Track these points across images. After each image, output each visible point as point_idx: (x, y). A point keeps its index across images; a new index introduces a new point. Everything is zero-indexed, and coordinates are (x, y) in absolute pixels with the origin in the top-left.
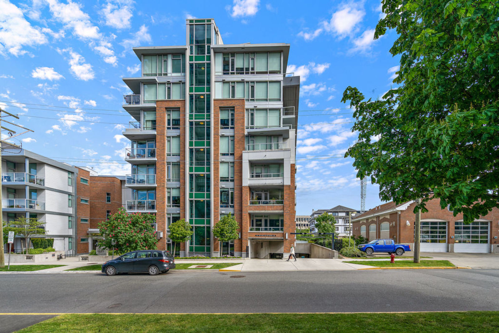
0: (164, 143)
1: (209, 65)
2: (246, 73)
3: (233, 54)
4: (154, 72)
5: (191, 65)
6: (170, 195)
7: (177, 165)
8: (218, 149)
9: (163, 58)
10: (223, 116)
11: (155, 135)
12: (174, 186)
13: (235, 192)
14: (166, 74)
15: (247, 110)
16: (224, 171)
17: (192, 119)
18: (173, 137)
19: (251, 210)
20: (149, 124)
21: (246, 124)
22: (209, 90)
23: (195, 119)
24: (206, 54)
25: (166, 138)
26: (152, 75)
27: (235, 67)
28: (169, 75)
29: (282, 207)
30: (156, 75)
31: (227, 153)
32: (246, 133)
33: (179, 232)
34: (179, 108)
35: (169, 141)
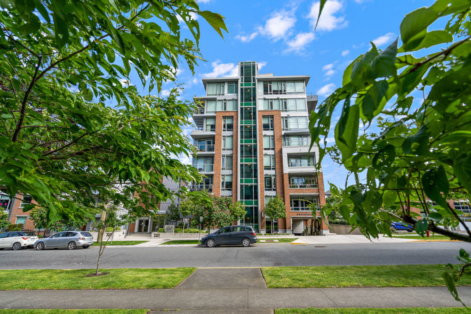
0: (221, 141)
1: (254, 89)
2: (280, 94)
3: (270, 82)
4: (214, 93)
5: (242, 89)
6: (224, 180)
7: (230, 157)
8: (262, 145)
9: (222, 85)
10: (265, 121)
11: (214, 135)
12: (228, 174)
13: (277, 178)
14: (224, 95)
15: (283, 117)
16: (266, 161)
17: (243, 124)
18: (227, 136)
19: (292, 192)
20: (209, 128)
21: (282, 127)
22: (255, 104)
23: (245, 124)
24: (252, 82)
25: (222, 137)
26: (213, 95)
27: (272, 90)
28: (225, 95)
29: (317, 190)
30: (216, 95)
31: (268, 147)
32: (283, 134)
33: (238, 212)
34: (233, 116)
35: (224, 139)
